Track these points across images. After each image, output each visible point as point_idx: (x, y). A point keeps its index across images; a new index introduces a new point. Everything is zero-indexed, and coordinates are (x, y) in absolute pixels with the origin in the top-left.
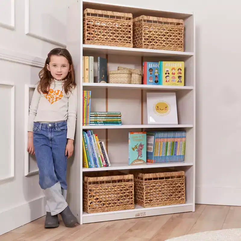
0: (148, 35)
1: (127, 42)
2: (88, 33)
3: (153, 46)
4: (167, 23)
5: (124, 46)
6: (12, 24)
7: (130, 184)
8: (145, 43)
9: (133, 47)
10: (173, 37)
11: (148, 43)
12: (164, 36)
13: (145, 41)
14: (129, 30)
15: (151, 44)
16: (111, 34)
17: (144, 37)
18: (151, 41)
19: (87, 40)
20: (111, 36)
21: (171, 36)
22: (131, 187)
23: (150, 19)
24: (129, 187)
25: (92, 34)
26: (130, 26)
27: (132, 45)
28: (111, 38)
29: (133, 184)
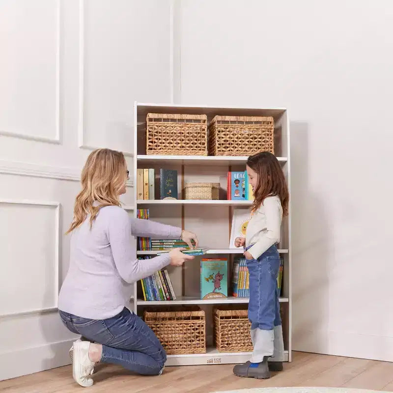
0: (223, 139)
1: (200, 150)
2: (150, 142)
3: (230, 152)
4: (251, 122)
5: (195, 154)
6: (57, 138)
7: (200, 322)
8: (219, 149)
9: (208, 155)
10: (259, 140)
11: (224, 149)
12: (247, 138)
13: (219, 146)
14: (203, 135)
15: (228, 149)
16: (179, 141)
17: (218, 141)
18: (227, 146)
19: (149, 149)
20: (178, 143)
21: (255, 138)
22: (203, 326)
23: (226, 120)
24: (199, 326)
25: (155, 142)
26: (204, 130)
27: (206, 152)
28: (179, 145)
29: (204, 322)
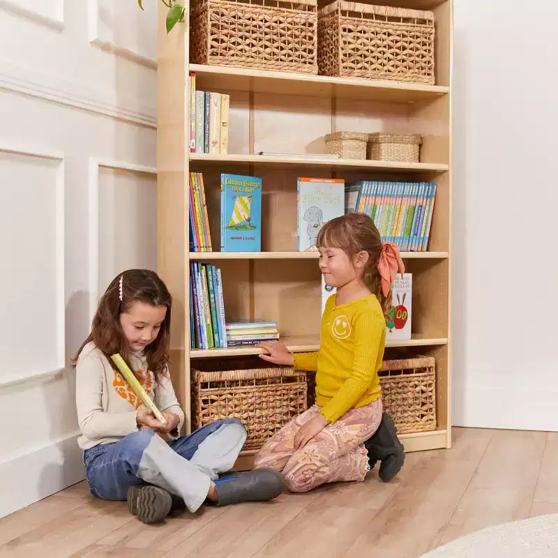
0: (352, 46)
1: (305, 63)
2: (213, 40)
3: (363, 70)
4: (397, 19)
5: (297, 69)
8: (344, 64)
9: (319, 74)
10: (411, 52)
11: (352, 65)
12: (390, 47)
13: (344, 58)
14: (310, 34)
15: (360, 65)
16: (268, 43)
17: (342, 49)
18: (359, 59)
19: (212, 54)
20: (266, 47)
21: (404, 48)
23: (356, 10)
25: (223, 41)
26: (311, 25)
27: (315, 68)
28: (268, 50)
